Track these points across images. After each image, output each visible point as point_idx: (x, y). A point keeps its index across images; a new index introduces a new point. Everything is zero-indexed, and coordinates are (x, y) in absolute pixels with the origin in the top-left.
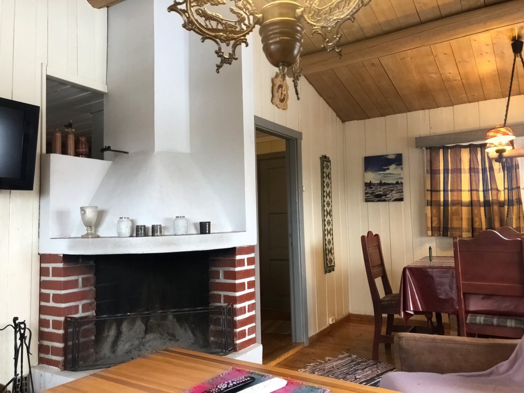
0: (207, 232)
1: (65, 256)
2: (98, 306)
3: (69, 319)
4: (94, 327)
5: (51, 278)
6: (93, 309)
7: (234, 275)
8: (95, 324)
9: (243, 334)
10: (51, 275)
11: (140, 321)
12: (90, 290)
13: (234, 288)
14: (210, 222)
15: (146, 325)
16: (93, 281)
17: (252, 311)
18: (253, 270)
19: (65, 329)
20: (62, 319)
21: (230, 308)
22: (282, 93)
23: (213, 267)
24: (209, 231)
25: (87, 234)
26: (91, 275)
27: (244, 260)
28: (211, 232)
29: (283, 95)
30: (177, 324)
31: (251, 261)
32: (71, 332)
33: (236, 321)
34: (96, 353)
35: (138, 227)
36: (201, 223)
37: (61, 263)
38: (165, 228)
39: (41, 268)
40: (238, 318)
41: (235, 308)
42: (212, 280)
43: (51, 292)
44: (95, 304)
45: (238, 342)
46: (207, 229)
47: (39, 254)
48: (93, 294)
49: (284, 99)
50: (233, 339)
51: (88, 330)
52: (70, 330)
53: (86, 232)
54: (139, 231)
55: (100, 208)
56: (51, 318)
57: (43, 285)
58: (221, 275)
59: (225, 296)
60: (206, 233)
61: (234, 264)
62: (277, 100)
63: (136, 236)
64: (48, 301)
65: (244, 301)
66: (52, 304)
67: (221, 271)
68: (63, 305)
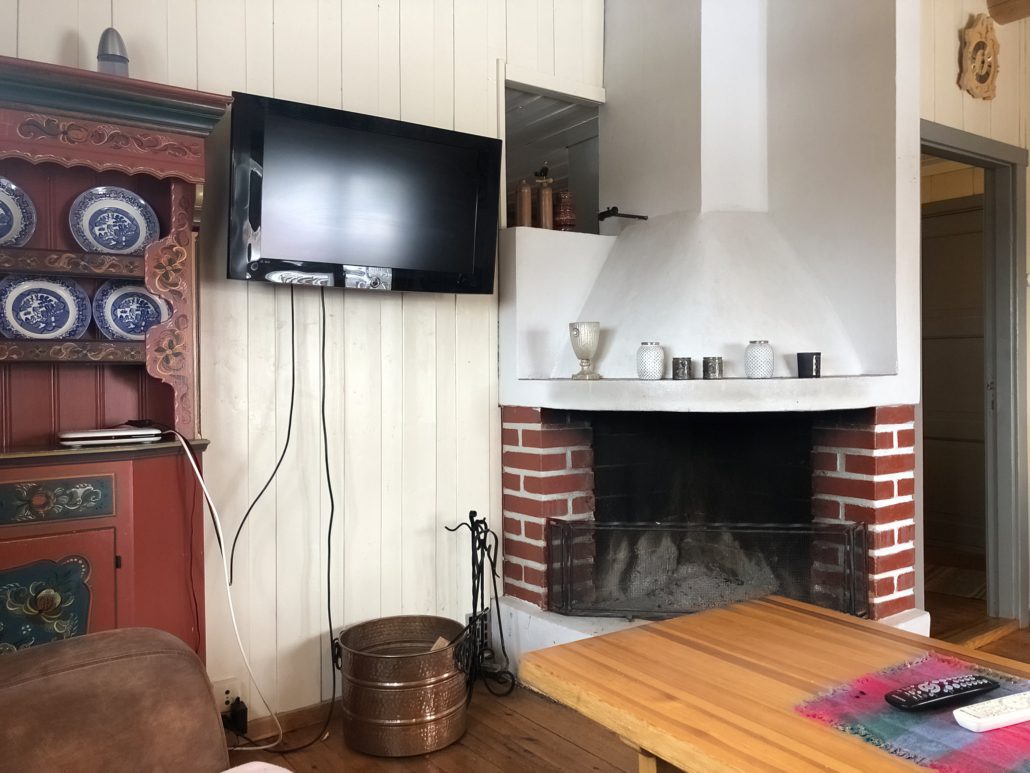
0: (814, 374)
1: (544, 410)
2: (598, 503)
3: (554, 523)
4: (593, 540)
5: (520, 449)
6: (590, 509)
7: (870, 465)
8: (593, 536)
9: (887, 586)
10: (520, 443)
11: (669, 539)
12: (585, 475)
13: (870, 491)
14: (819, 354)
15: (679, 549)
16: (589, 458)
17: (907, 541)
18: (911, 457)
19: (548, 540)
20: (542, 521)
21: (860, 532)
22: (983, 62)
23: (822, 445)
24: (818, 371)
25: (582, 373)
26: (585, 448)
27: (891, 434)
28: (822, 374)
29: (986, 66)
30: (742, 551)
31: (906, 438)
32: (558, 546)
33: (872, 559)
34: (597, 588)
35: (676, 361)
36: (799, 354)
37: (539, 422)
38: (729, 363)
39: (504, 431)
40: (879, 553)
41: (872, 533)
42: (818, 473)
43: (523, 473)
44: (593, 499)
45: (878, 600)
46: (814, 367)
47: (499, 406)
48: (589, 483)
49: (988, 74)
50: (867, 592)
51: (583, 545)
52: (557, 542)
53: (579, 369)
54: (680, 369)
55: (603, 325)
56: (523, 518)
57: (507, 459)
58: (840, 463)
59: (848, 507)
60: (812, 377)
61: (870, 442)
62: (971, 79)
63: (674, 379)
64: (517, 489)
65: (891, 520)
66: (523, 493)
67: (840, 455)
68: (544, 498)
